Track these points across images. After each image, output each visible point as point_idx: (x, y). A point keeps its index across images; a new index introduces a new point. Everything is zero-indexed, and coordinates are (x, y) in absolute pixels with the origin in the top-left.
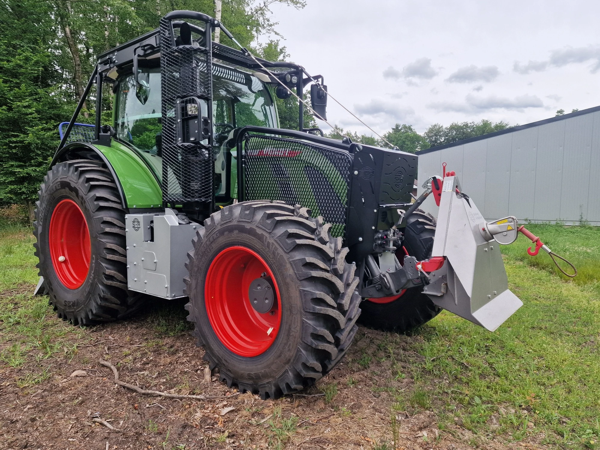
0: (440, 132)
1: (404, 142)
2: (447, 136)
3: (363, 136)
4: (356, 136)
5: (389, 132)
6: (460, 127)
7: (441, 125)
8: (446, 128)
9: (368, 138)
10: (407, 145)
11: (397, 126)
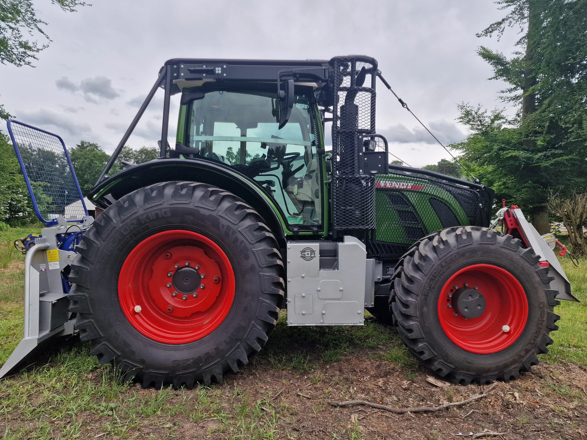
0: (130, 154)
1: (92, 160)
2: (136, 159)
3: (39, 149)
4: (30, 149)
5: (72, 148)
6: (149, 151)
7: (131, 148)
8: (136, 151)
9: (48, 152)
10: (96, 164)
11: (83, 143)
